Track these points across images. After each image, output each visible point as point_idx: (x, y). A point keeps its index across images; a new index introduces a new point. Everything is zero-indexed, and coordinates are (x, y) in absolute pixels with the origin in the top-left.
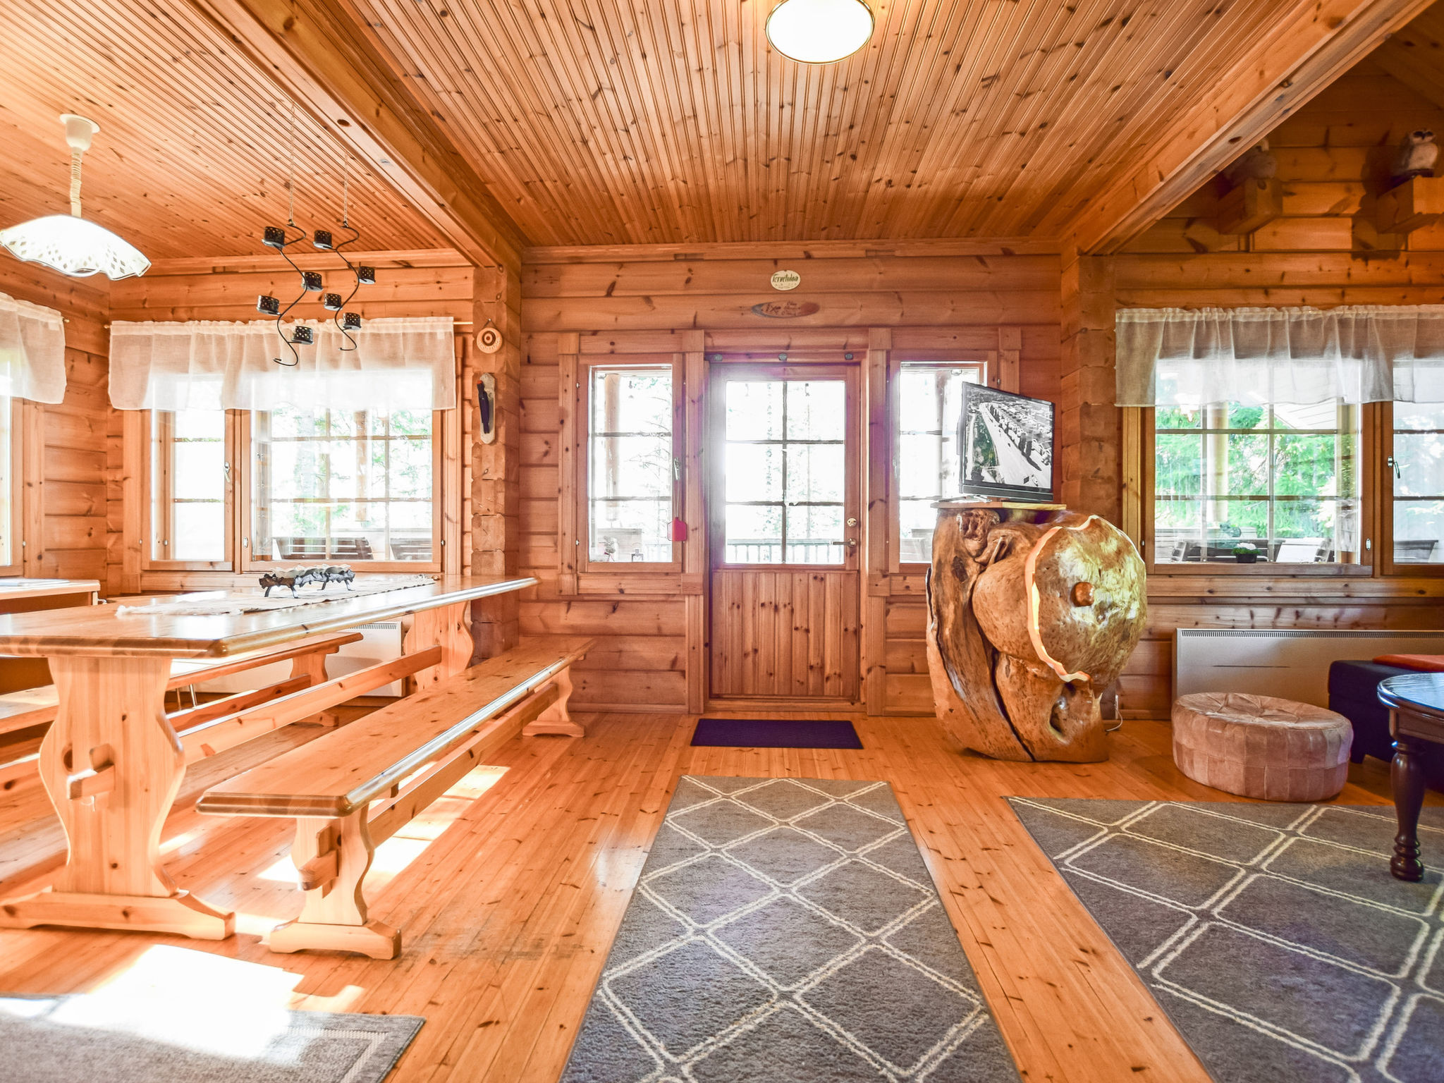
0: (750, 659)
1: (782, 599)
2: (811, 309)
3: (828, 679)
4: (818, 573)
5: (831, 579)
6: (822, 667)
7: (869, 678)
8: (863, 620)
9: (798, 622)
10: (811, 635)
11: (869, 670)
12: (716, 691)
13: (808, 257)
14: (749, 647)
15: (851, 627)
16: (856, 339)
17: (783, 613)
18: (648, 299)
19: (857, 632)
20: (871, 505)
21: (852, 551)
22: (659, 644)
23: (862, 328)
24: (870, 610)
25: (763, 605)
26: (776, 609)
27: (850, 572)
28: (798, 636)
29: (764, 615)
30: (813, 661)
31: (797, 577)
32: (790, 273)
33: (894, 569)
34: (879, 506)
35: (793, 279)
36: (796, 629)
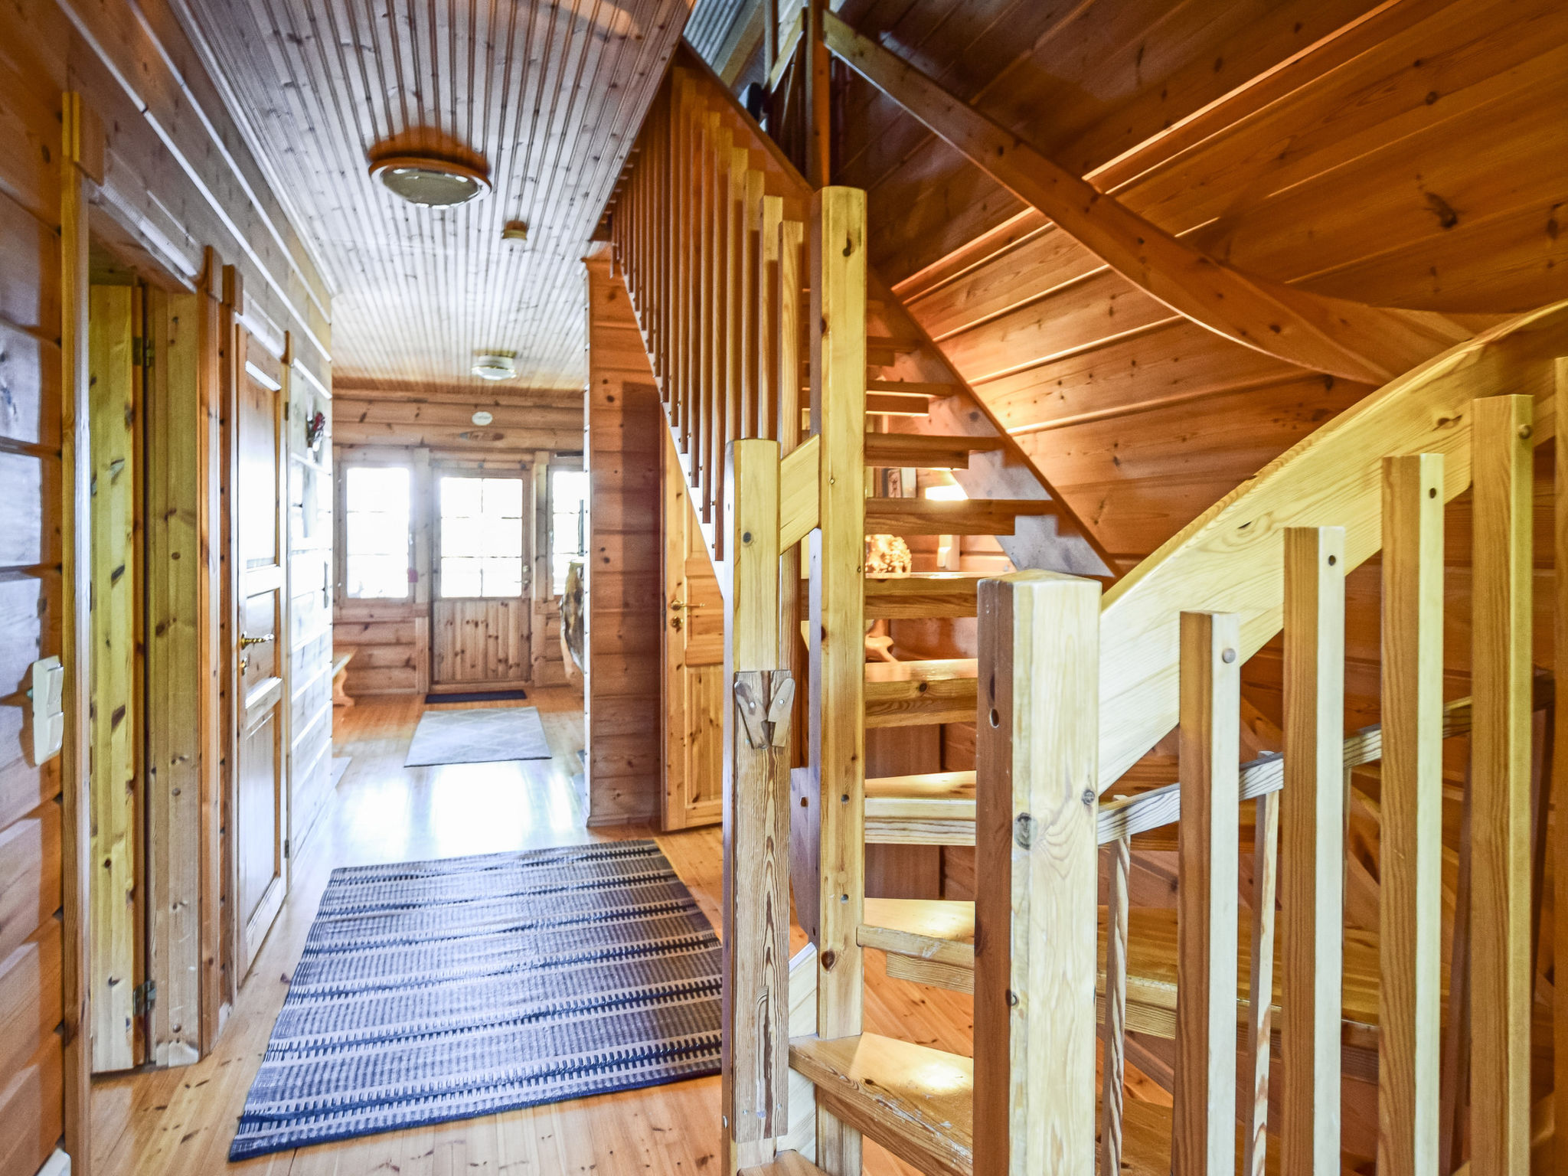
0: (459, 657)
1: (480, 618)
2: (499, 437)
3: (511, 667)
4: (504, 602)
5: (512, 605)
6: (506, 660)
7: (536, 664)
8: (533, 630)
9: (492, 631)
10: (500, 641)
11: (536, 659)
12: (436, 679)
13: (497, 404)
14: (458, 648)
15: (525, 633)
16: (527, 457)
17: (481, 627)
18: (389, 425)
19: (529, 638)
20: (537, 559)
21: (526, 588)
22: (399, 649)
23: (532, 451)
24: (537, 622)
25: (468, 622)
26: (477, 624)
27: (525, 600)
28: (491, 641)
29: (469, 628)
30: (501, 655)
31: (491, 604)
32: (486, 414)
33: (551, 598)
34: (541, 560)
35: (486, 418)
36: (490, 636)
